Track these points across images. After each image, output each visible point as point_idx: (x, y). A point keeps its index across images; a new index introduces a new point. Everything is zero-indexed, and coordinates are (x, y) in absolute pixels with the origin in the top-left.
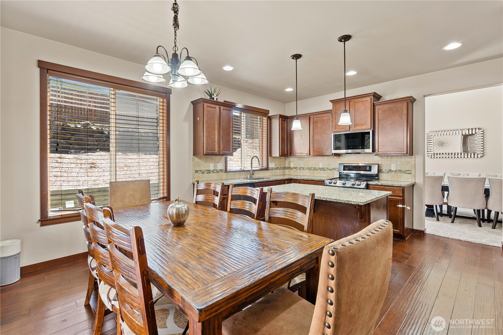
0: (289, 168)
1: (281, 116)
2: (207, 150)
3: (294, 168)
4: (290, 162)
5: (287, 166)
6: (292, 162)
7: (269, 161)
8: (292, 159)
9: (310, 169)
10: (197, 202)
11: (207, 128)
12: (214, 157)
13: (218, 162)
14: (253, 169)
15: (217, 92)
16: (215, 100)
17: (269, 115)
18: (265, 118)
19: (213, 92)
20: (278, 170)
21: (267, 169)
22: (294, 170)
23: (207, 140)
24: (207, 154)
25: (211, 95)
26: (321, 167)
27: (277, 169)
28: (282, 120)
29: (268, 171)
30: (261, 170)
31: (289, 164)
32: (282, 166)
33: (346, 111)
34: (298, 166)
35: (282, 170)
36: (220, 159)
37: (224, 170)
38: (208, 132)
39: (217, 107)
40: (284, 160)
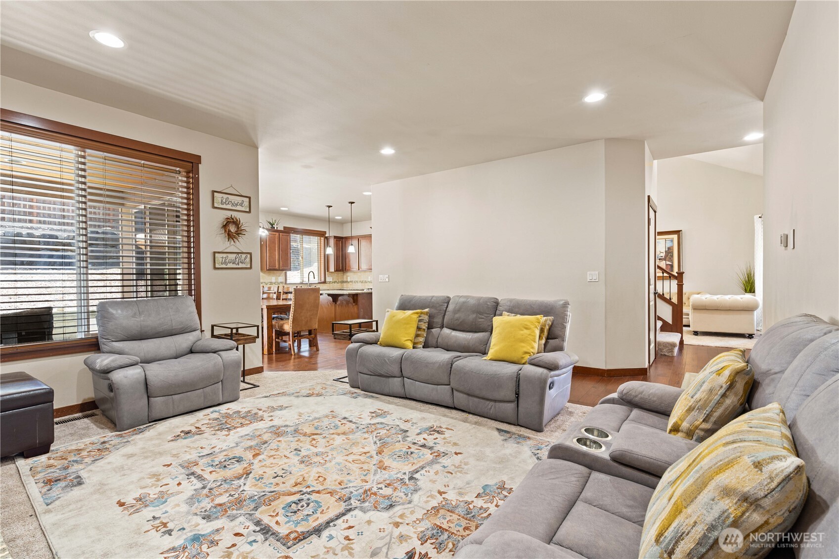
0: (347, 282)
1: (335, 237)
2: (270, 266)
3: (351, 282)
4: (347, 277)
5: (345, 280)
6: (350, 276)
7: (327, 276)
8: (349, 274)
9: (362, 282)
10: (263, 299)
11: (269, 250)
12: (275, 272)
13: (279, 276)
14: (310, 282)
15: (277, 222)
16: (276, 228)
17: (326, 236)
18: (322, 238)
19: (274, 222)
20: (336, 284)
21: (325, 282)
22: (350, 283)
23: (269, 259)
24: (270, 270)
25: (272, 225)
26: (369, 280)
27: (334, 282)
28: (336, 240)
29: (325, 284)
30: (319, 283)
31: (347, 279)
32: (340, 280)
33: (352, 245)
34: (354, 280)
35: (340, 284)
36: (281, 273)
37: (284, 282)
38: (270, 253)
39: (277, 234)
40: (342, 275)
